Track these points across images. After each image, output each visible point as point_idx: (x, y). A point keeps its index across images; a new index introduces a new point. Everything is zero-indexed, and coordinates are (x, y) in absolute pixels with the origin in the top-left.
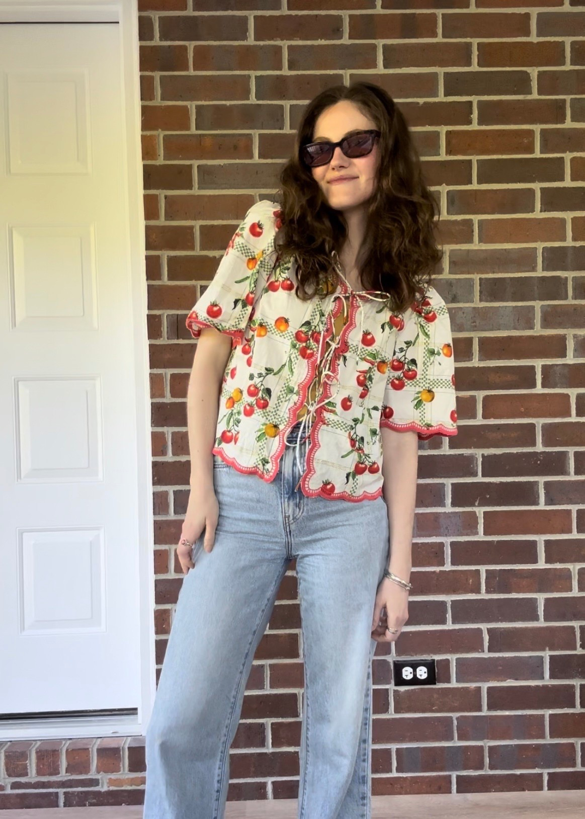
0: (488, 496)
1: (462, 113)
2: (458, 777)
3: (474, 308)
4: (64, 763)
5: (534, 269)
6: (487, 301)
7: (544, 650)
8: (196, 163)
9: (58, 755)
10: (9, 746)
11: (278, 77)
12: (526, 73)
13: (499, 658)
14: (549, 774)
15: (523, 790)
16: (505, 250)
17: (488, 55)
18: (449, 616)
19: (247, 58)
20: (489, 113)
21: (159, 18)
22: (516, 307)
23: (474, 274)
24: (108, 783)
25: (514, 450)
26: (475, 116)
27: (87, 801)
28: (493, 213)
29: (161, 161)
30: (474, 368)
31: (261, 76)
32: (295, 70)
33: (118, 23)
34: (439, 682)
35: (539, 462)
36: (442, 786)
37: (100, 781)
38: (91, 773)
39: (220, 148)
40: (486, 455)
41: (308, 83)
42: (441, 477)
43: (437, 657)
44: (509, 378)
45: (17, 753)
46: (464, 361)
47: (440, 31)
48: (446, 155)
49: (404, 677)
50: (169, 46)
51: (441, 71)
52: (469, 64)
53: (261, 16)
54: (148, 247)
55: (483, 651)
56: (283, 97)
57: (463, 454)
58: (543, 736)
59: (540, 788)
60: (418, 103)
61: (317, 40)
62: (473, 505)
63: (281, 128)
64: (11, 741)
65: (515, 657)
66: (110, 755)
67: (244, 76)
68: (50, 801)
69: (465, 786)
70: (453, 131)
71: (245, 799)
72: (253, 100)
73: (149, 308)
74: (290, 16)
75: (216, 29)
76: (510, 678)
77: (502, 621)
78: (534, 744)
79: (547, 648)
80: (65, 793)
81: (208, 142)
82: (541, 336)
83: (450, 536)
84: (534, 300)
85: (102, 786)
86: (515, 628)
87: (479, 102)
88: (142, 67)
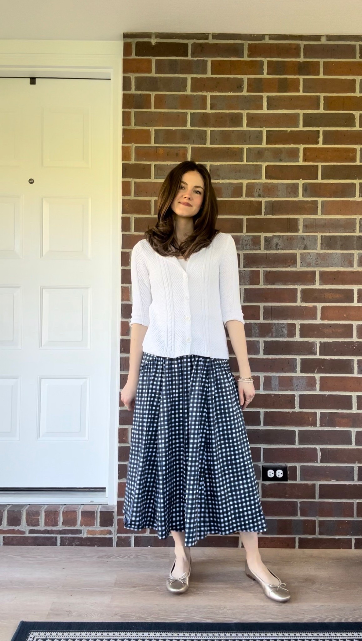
0: (323, 367)
1: (313, 138)
2: (300, 539)
3: (317, 253)
4: (61, 519)
5: (354, 231)
6: (325, 249)
7: (354, 463)
8: (153, 163)
9: (58, 514)
10: (29, 507)
11: (204, 114)
12: (352, 114)
13: (327, 467)
14: (355, 539)
15: (340, 548)
16: (337, 219)
17: (330, 103)
18: (297, 439)
19: (186, 102)
20: (329, 138)
21: (135, 77)
22: (343, 253)
23: (317, 233)
24: (87, 533)
25: (340, 340)
26: (321, 139)
27: (74, 543)
28: (330, 197)
29: (133, 162)
30: (316, 289)
31: (194, 113)
32: (214, 110)
33: (110, 79)
34: (290, 480)
35: (354, 348)
36: (290, 544)
37: (82, 531)
38: (77, 526)
39: (168, 155)
40: (322, 342)
41: (222, 118)
42: (294, 355)
43: (289, 465)
44: (338, 296)
45: (33, 512)
46: (310, 285)
47: (301, 88)
48: (303, 162)
49: (269, 476)
50: (140, 94)
51: (301, 112)
52: (318, 108)
53: (195, 78)
54: (124, 212)
55: (317, 462)
56: (206, 125)
57: (308, 341)
58: (352, 516)
59: (351, 548)
60: (287, 131)
61: (228, 92)
62: (313, 372)
63: (205, 144)
64: (29, 504)
65: (337, 466)
66: (88, 515)
67: (184, 112)
68: (51, 542)
69: (304, 544)
70: (307, 148)
71: (169, 546)
72: (188, 127)
73: (123, 248)
74: (212, 78)
75: (168, 84)
76: (333, 479)
77: (329, 444)
78: (347, 520)
79: (357, 462)
80: (61, 537)
81: (161, 151)
82: (358, 272)
83: (299, 390)
84: (354, 249)
85: (84, 534)
86: (337, 448)
87: (324, 132)
88: (124, 106)
